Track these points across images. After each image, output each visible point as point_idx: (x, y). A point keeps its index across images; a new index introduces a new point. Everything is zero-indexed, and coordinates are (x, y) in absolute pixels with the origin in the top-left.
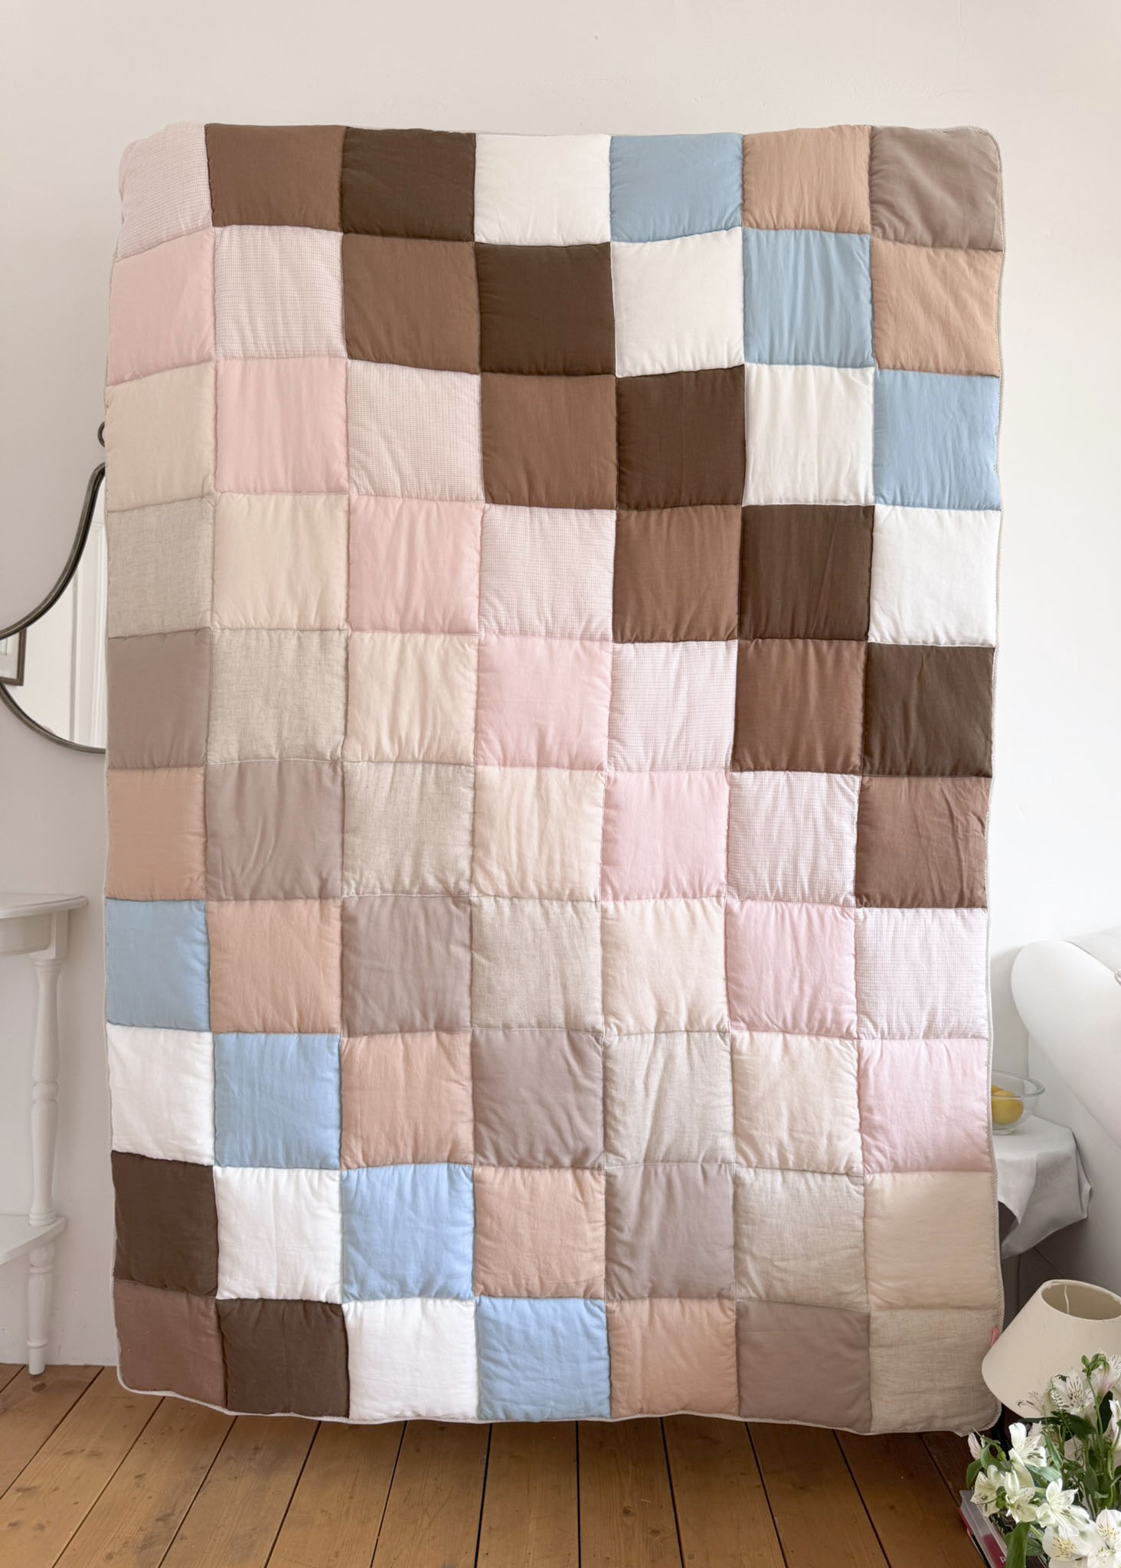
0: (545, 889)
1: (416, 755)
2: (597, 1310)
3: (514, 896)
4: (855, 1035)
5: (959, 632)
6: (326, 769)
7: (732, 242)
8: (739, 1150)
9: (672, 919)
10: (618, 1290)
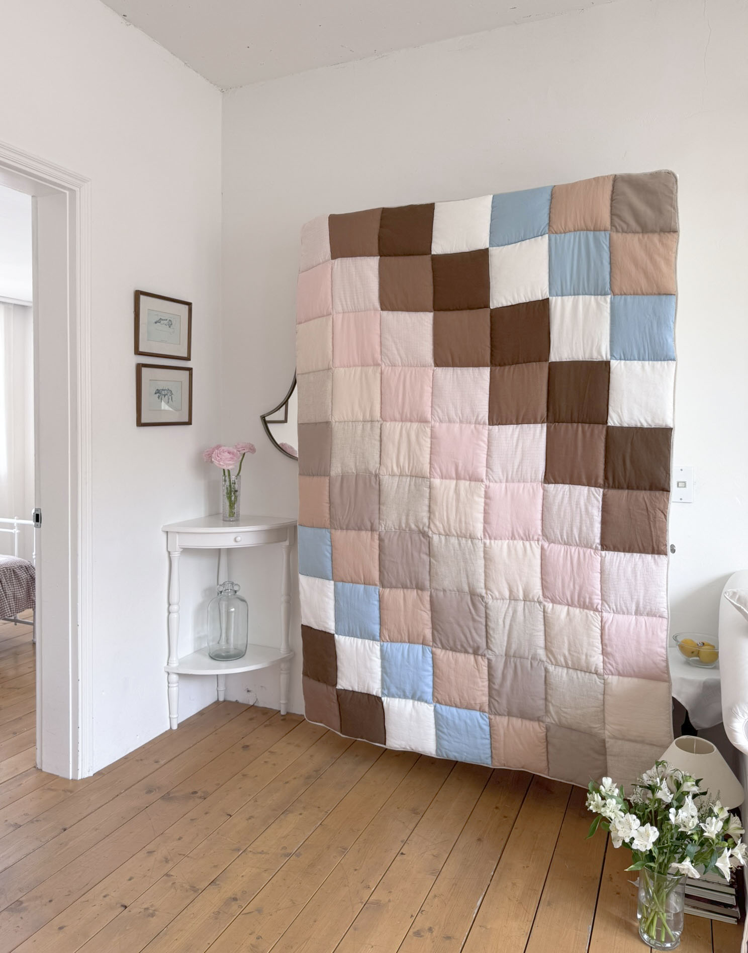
0: (459, 533)
1: (407, 473)
2: (484, 717)
3: (447, 535)
4: (600, 610)
5: (653, 421)
6: (373, 478)
7: (543, 242)
8: (547, 656)
9: (516, 550)
10: (493, 710)
